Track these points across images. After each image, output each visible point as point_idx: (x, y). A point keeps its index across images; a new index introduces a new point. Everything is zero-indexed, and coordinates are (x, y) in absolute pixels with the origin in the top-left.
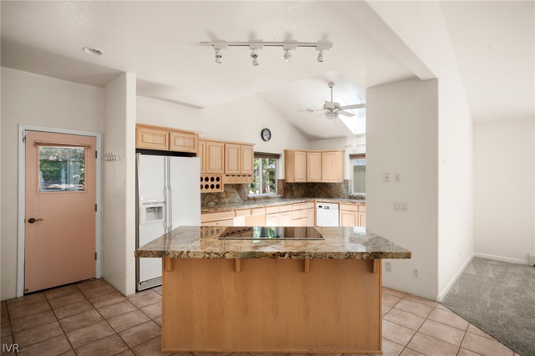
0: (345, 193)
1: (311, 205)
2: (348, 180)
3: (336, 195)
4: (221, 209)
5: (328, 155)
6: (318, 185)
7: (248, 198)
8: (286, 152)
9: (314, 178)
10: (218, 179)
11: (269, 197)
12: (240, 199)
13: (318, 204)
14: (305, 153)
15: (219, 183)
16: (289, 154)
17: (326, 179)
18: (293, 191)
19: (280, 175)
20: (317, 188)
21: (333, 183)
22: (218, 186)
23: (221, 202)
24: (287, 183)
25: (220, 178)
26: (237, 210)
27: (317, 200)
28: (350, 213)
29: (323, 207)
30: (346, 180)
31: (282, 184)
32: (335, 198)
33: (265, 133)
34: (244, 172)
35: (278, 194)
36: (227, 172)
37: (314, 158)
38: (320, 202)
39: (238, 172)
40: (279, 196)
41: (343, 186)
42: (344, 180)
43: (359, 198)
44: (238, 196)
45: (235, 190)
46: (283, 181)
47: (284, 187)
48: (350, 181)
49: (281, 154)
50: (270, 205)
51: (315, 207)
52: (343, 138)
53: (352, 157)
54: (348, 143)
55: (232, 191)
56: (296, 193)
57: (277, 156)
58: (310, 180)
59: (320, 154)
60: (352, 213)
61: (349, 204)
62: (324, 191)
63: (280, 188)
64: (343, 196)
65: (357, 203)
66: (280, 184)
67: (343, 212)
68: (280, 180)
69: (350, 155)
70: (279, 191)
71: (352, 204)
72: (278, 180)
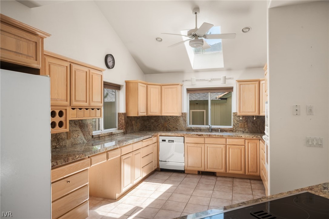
0: (184, 126)
1: (154, 139)
2: (186, 113)
3: (174, 127)
4: (73, 159)
5: (168, 88)
6: (155, 119)
7: (93, 136)
8: (127, 83)
9: (154, 111)
10: (61, 114)
11: (113, 133)
12: (84, 139)
13: (161, 138)
14: (146, 86)
15: (62, 119)
16: (131, 85)
17: (167, 112)
18: (132, 125)
19: (121, 108)
20: (153, 121)
21: (170, 116)
22: (61, 124)
23: (61, 144)
24: (128, 117)
25: (64, 111)
26: (92, 156)
27: (159, 134)
28: (196, 145)
29: (167, 141)
30: (184, 113)
31: (123, 118)
32: (172, 131)
33: (109, 59)
34: (93, 104)
35: (119, 129)
36: (74, 103)
37: (154, 91)
38: (161, 136)
39: (86, 104)
40: (122, 131)
41: (181, 119)
42: (182, 113)
43: (197, 130)
44: (81, 135)
45: (78, 129)
46: (125, 114)
47: (125, 122)
48: (187, 114)
49: (123, 86)
50: (124, 145)
51: (157, 142)
52: (180, 73)
53: (189, 90)
54: (187, 77)
55: (74, 129)
56: (135, 127)
57: (118, 87)
58: (150, 114)
59: (160, 87)
60: (199, 145)
61: (195, 136)
62: (161, 124)
63: (121, 123)
64: (180, 128)
65: (204, 135)
66: (120, 118)
67: (189, 145)
68: (120, 113)
69: (187, 89)
70: (120, 126)
71: (198, 136)
72: (118, 113)
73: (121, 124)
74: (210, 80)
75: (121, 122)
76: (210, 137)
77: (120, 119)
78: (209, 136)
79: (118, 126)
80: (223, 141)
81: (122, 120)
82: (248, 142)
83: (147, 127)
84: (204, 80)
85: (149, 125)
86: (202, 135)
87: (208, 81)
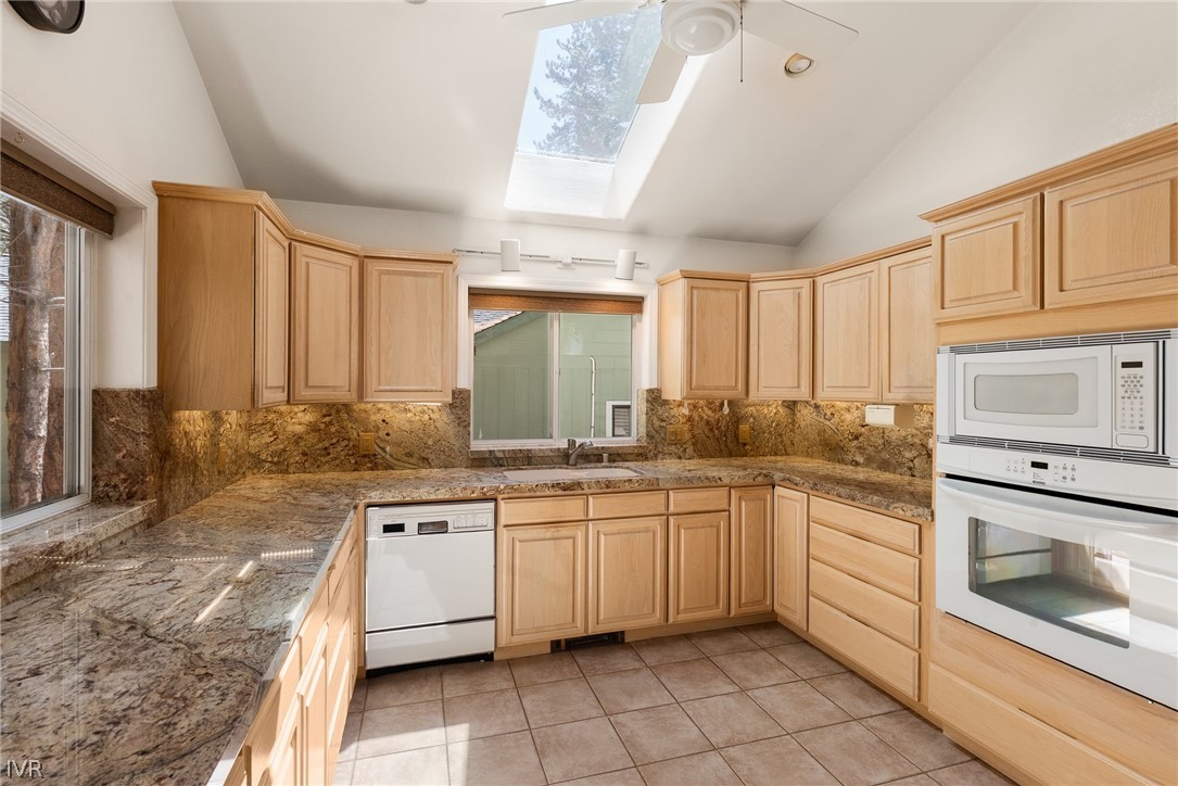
0: (457, 445)
2: (468, 391)
3: (409, 454)
5: (400, 274)
13: (378, 518)
14: (285, 243)
17: (392, 388)
20: (299, 429)
21: (393, 406)
27: (368, 495)
28: (549, 532)
29: (411, 527)
30: (462, 391)
31: (139, 424)
35: (100, 499)
38: (380, 506)
41: (446, 416)
46: (151, 399)
47: (155, 445)
48: (471, 393)
52: (439, 215)
53: (477, 295)
59: (355, 263)
60: (565, 531)
61: (548, 493)
62: (346, 442)
63: (119, 456)
64: (443, 457)
65: (585, 486)
66: (116, 425)
67: (519, 533)
68: (115, 394)
69: (469, 288)
70: (115, 480)
71: (560, 492)
72: (96, 392)
73: (118, 464)
74: (570, 261)
75: (118, 450)
76: (609, 490)
77: (108, 431)
78: (608, 487)
79: (95, 479)
80: (654, 501)
81: (134, 436)
82: (740, 498)
83: (266, 461)
84: (543, 259)
85: (274, 448)
86: (578, 484)
87: (559, 265)
